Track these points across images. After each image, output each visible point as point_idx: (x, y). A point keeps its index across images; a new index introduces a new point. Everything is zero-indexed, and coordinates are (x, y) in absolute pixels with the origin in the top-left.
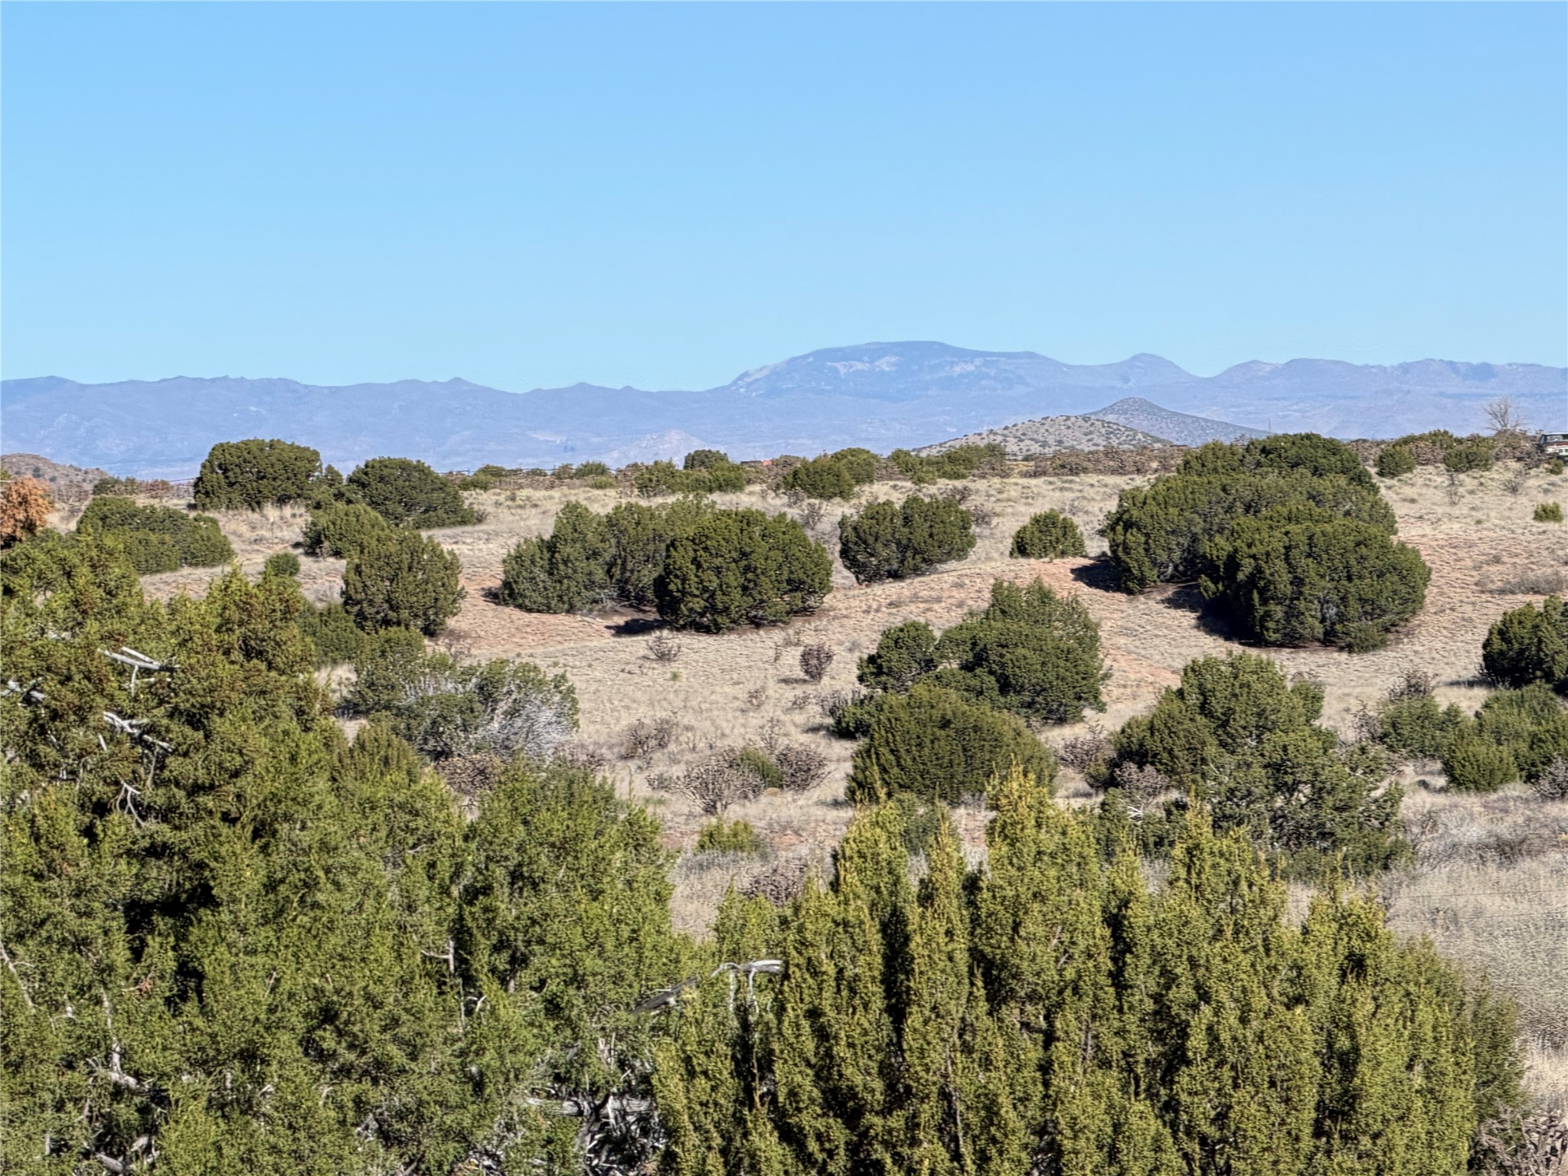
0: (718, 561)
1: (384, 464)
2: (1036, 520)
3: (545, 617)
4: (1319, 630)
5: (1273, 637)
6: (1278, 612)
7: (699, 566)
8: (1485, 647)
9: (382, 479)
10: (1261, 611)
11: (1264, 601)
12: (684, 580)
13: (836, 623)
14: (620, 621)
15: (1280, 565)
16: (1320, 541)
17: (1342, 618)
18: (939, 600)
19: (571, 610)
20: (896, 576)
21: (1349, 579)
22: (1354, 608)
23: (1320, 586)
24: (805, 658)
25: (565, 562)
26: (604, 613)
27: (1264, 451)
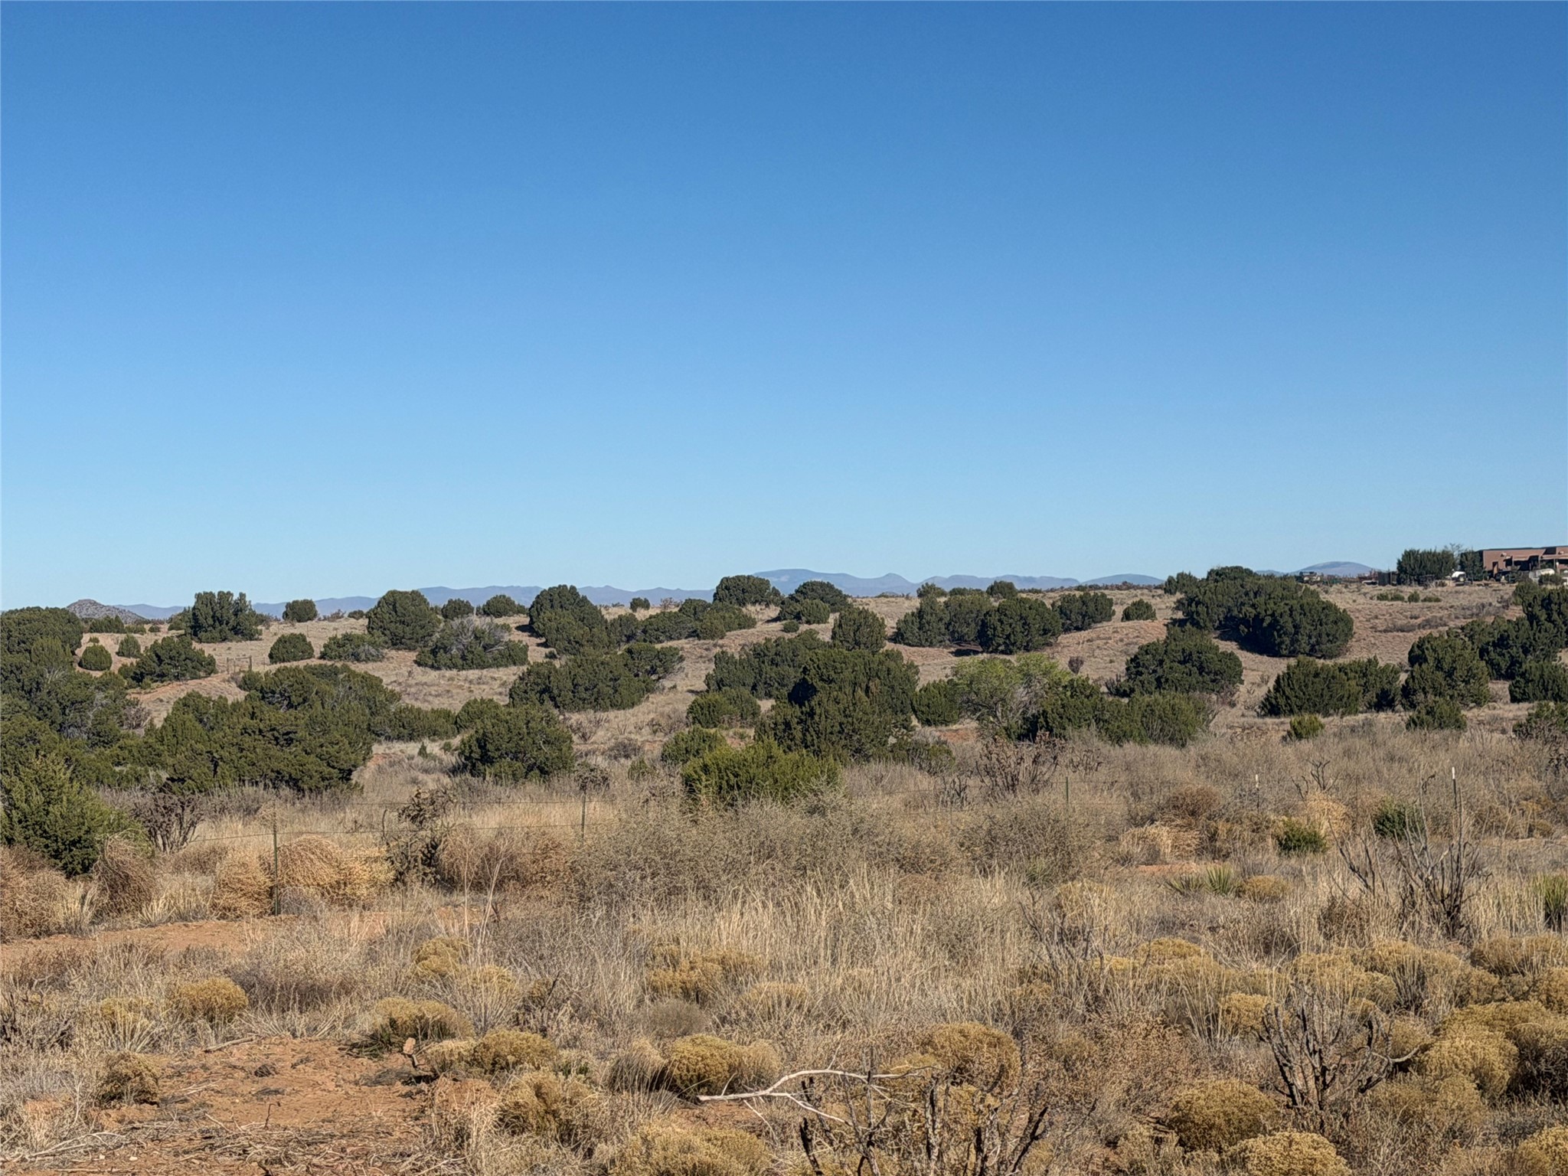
0: (1011, 621)
1: (813, 584)
2: (1134, 604)
3: (921, 649)
4: (1308, 648)
5: (1285, 652)
6: (1287, 640)
7: (1002, 623)
8: (1410, 653)
9: (813, 590)
10: (1278, 640)
11: (1280, 636)
12: (995, 629)
13: (1065, 650)
14: (953, 650)
15: (1286, 617)
16: (1306, 607)
17: (1318, 643)
18: (1110, 638)
19: (931, 645)
20: (1078, 629)
21: (1321, 625)
22: (1324, 638)
23: (1307, 627)
24: (1071, 663)
25: (928, 623)
26: (946, 647)
27: (1217, 574)
